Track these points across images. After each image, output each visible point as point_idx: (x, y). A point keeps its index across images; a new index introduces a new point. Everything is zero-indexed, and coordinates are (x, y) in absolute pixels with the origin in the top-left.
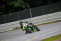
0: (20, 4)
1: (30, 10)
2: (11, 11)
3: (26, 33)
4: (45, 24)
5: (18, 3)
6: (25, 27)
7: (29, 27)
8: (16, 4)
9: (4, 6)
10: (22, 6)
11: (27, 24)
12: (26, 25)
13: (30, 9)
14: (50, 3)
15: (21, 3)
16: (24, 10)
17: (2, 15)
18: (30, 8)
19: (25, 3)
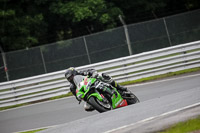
0: (94, 12)
1: (126, 30)
2: (62, 33)
3: (87, 110)
4: (175, 75)
5: (86, 9)
6: (83, 90)
7: (98, 89)
8: (81, 12)
9: (41, 17)
10: (99, 17)
11: (90, 81)
12: (86, 83)
13: (125, 26)
14: (191, 5)
15: (96, 6)
16: (106, 28)
17: (33, 46)
18: (127, 23)
19: (109, 7)
